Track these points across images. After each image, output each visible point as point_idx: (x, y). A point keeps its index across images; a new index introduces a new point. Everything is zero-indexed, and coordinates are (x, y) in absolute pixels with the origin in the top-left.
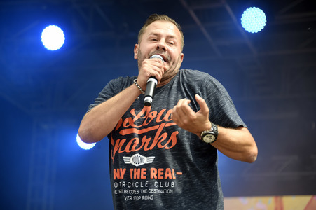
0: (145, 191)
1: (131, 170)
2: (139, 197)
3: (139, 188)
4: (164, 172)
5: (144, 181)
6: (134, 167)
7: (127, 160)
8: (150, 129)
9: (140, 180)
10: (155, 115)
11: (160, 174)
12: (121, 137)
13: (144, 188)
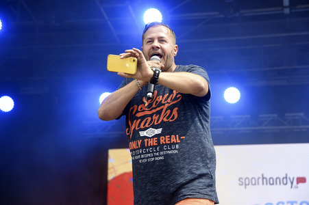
0: (157, 154)
1: (146, 140)
2: (153, 159)
3: (153, 152)
4: (170, 138)
5: (156, 147)
6: (148, 138)
7: (142, 134)
8: (158, 109)
9: (153, 146)
10: (161, 99)
11: (167, 139)
12: (138, 118)
13: (157, 152)
